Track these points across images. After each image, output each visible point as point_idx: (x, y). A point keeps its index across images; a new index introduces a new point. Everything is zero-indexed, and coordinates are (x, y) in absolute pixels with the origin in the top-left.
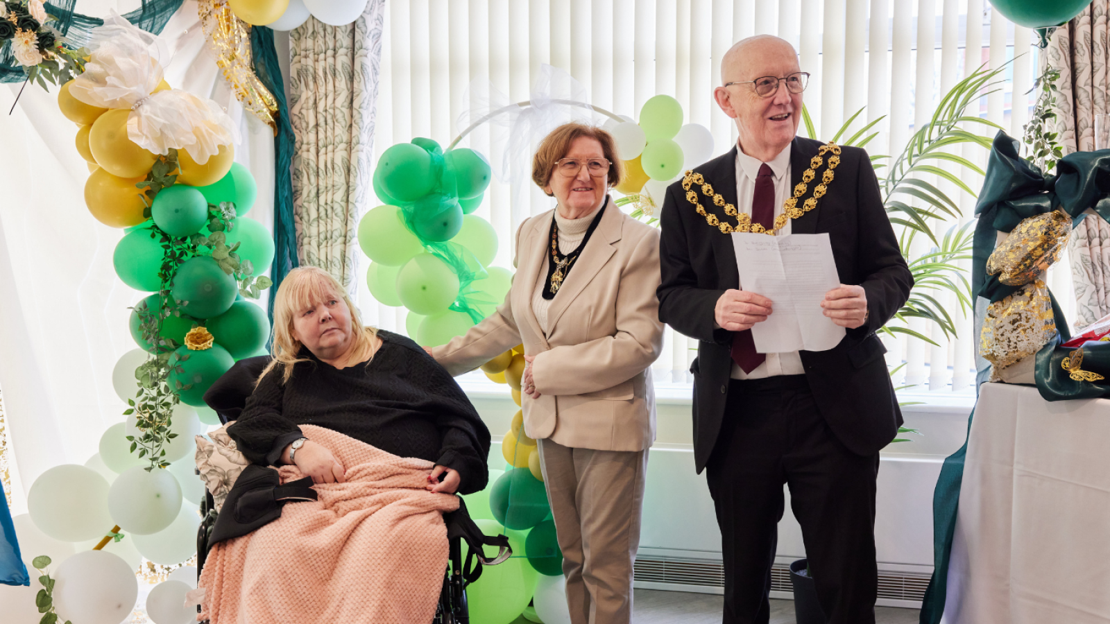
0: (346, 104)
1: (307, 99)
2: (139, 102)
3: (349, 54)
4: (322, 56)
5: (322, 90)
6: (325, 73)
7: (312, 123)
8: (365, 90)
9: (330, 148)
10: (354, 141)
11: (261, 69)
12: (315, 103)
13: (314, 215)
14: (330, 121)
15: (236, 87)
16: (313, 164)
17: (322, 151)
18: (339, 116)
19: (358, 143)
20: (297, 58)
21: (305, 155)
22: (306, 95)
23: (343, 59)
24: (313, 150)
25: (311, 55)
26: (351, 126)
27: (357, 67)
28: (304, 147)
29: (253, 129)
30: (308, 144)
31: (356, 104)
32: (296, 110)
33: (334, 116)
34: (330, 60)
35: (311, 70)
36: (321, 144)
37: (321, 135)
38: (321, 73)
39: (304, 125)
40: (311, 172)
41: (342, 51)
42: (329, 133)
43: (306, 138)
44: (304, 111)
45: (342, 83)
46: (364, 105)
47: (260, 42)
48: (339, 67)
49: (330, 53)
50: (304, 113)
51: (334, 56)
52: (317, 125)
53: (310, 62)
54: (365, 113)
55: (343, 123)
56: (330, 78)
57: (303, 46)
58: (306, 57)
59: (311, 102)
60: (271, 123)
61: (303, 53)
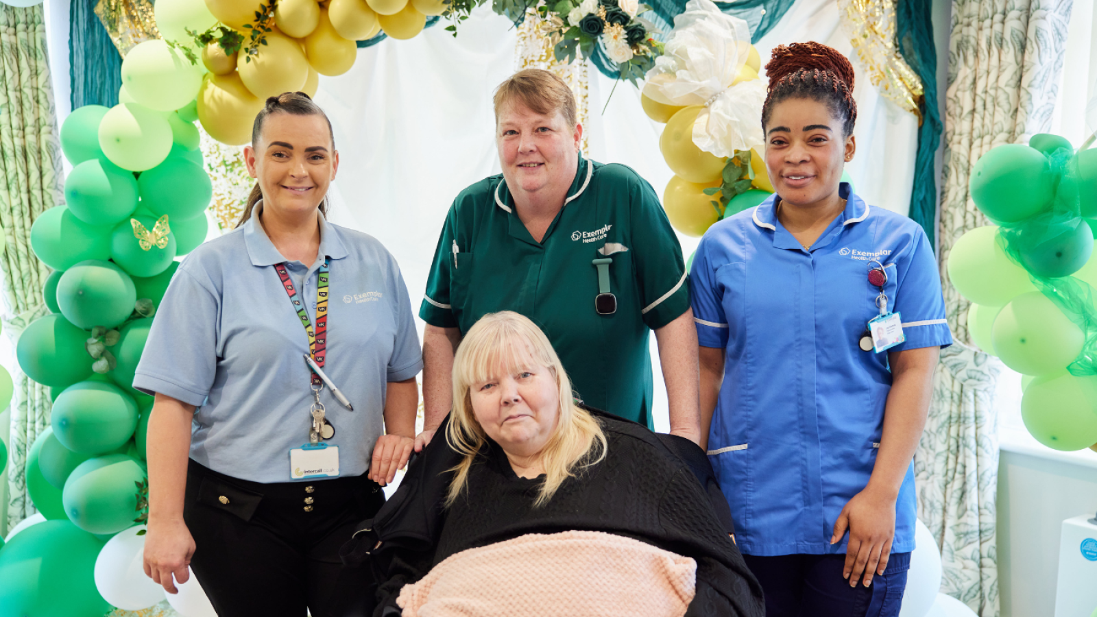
0: (1013, 82)
1: (965, 78)
2: (715, 96)
3: (1023, 18)
4: (987, 22)
5: (983, 66)
6: (990, 45)
7: (967, 107)
8: (1041, 62)
9: (987, 139)
10: (1018, 129)
11: (906, 45)
12: (974, 82)
13: (959, 222)
14: (989, 105)
15: (872, 69)
16: (963, 160)
17: (977, 143)
18: (1002, 98)
19: (1023, 132)
20: (957, 28)
21: (954, 148)
22: (964, 73)
23: (1013, 24)
24: (965, 142)
25: (975, 23)
26: (1016, 110)
27: (1031, 34)
28: (956, 138)
29: (892, 119)
30: (961, 134)
31: (1024, 83)
32: (951, 93)
33: (995, 99)
34: (998, 27)
35: (973, 41)
36: (975, 134)
37: (977, 123)
38: (983, 45)
39: (958, 110)
40: (960, 169)
41: (1013, 14)
42: (987, 121)
43: (958, 127)
44: (960, 94)
45: (1009, 55)
46: (1036, 83)
47: (909, 12)
48: (1007, 36)
49: (998, 17)
50: (959, 96)
51: (1003, 22)
52: (974, 110)
53: (972, 31)
54: (1036, 93)
55: (1006, 107)
56: (994, 49)
57: (966, 12)
58: (969, 25)
59: (969, 81)
60: (914, 110)
61: (966, 21)
